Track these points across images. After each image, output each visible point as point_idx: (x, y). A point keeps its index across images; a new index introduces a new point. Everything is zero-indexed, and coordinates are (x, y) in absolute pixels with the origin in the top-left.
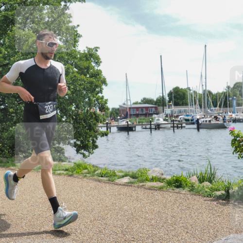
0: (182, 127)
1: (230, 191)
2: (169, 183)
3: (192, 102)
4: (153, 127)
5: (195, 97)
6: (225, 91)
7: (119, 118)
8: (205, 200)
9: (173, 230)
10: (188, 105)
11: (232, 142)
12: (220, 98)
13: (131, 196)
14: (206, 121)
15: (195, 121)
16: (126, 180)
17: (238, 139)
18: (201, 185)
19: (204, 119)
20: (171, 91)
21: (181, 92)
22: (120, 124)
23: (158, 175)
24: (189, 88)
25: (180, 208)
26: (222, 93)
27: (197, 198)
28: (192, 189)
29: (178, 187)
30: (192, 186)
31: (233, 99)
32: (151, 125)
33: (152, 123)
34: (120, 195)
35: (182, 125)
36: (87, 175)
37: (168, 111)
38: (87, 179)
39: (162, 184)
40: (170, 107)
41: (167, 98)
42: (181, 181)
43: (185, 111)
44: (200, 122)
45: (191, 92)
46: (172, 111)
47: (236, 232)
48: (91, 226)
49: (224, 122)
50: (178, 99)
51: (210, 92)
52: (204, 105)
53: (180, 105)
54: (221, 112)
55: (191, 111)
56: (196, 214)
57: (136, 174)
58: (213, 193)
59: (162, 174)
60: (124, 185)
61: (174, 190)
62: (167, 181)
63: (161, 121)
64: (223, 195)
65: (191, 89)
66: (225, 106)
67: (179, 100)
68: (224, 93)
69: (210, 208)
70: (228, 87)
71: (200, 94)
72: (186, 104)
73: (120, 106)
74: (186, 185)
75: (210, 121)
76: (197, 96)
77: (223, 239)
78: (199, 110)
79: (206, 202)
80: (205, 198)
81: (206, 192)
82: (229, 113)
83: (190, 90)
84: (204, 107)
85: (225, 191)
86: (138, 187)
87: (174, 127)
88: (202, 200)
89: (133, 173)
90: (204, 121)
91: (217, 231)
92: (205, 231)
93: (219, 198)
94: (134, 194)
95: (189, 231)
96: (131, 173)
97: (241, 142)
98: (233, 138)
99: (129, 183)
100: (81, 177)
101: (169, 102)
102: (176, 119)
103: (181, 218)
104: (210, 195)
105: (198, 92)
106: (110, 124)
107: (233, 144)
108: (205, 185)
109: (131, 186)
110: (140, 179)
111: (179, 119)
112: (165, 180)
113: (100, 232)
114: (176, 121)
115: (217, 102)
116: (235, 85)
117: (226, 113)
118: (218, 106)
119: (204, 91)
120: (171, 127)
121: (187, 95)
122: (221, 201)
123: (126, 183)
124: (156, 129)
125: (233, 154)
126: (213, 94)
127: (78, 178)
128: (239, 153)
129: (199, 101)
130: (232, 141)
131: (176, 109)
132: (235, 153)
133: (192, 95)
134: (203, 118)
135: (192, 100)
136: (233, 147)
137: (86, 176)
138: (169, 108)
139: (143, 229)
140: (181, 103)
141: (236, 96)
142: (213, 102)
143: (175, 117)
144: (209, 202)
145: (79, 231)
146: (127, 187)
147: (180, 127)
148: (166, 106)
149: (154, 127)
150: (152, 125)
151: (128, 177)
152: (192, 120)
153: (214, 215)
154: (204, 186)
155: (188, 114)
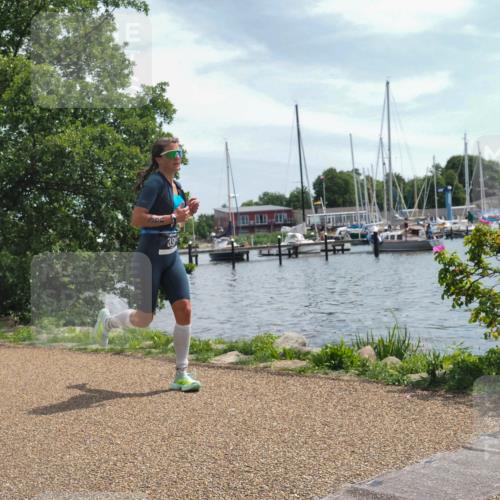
0: (343, 250)
1: (437, 372)
2: (318, 361)
3: (364, 198)
4: (284, 250)
5: (368, 189)
6: (430, 174)
7: (214, 234)
8: (389, 392)
9: (325, 449)
10: (354, 205)
11: (440, 275)
12: (419, 190)
13: (243, 388)
14: (393, 237)
15: (369, 236)
16: (231, 358)
17: (451, 269)
18: (381, 363)
19: (389, 233)
20: (319, 177)
21: (340, 178)
22: (216, 248)
23: (296, 345)
24: (356, 171)
25: (339, 407)
26: (424, 180)
27: (373, 387)
28: (363, 370)
29: (335, 368)
30: (364, 365)
31: (446, 190)
32: (280, 247)
33: (282, 244)
34: (220, 386)
35: (343, 246)
36: (153, 350)
37: (314, 218)
38: (153, 358)
39: (304, 363)
40: (319, 210)
41: (312, 192)
42: (341, 357)
43: (349, 217)
44: (380, 239)
45: (362, 177)
46: (322, 219)
47: (448, 449)
48: (165, 448)
49: (429, 238)
50: (334, 193)
51: (399, 178)
52: (388, 205)
53: (339, 206)
54: (423, 217)
55: (361, 216)
56: (371, 417)
57: (251, 345)
58: (405, 378)
59: (304, 345)
60: (227, 368)
61: (327, 374)
62: (314, 356)
63: (300, 238)
64: (424, 379)
65: (361, 171)
66: (431, 205)
67: (336, 196)
68: (428, 179)
69: (399, 405)
70: (437, 167)
71: (378, 181)
72: (352, 204)
73: (216, 211)
74: (352, 362)
75: (400, 237)
76: (372, 186)
77: (422, 462)
78: (377, 214)
79: (390, 395)
80: (389, 388)
81: (392, 375)
82: (438, 219)
83: (359, 174)
84: (388, 210)
85: (428, 372)
86: (256, 371)
87: (326, 251)
88: (382, 391)
89: (245, 344)
90: (387, 238)
91: (412, 448)
92: (388, 448)
93: (415, 386)
94: (248, 384)
95: (356, 450)
96: (241, 345)
97: (458, 275)
98: (442, 266)
99: (237, 363)
100: (140, 355)
101: (316, 199)
102: (332, 235)
103: (341, 426)
104: (399, 381)
105: (374, 178)
106: (197, 247)
107: (441, 279)
108: (389, 363)
109: (242, 369)
110: (259, 354)
111: (337, 234)
112: (309, 356)
113: (182, 457)
114: (331, 238)
115: (413, 198)
116: (449, 162)
117: (431, 219)
118: (416, 205)
119: (388, 175)
120: (322, 251)
121: (353, 185)
122: (419, 392)
123: (232, 363)
124: (290, 255)
125: (443, 298)
126: (406, 180)
127: (134, 357)
128: (454, 296)
129: (377, 197)
130: (441, 273)
131: (330, 214)
132: (445, 297)
133: (362, 185)
134: (386, 230)
135: (363, 195)
136: (442, 285)
137: (150, 353)
138: (316, 212)
139: (267, 450)
140: (341, 200)
141: (452, 185)
142: (405, 198)
143: (328, 230)
144: (396, 395)
145: (140, 458)
146: (233, 372)
147: (338, 250)
148: (310, 208)
149: (287, 252)
150: (282, 249)
151: (236, 352)
152: (363, 236)
153: (405, 417)
154: (386, 365)
155: (354, 223)
